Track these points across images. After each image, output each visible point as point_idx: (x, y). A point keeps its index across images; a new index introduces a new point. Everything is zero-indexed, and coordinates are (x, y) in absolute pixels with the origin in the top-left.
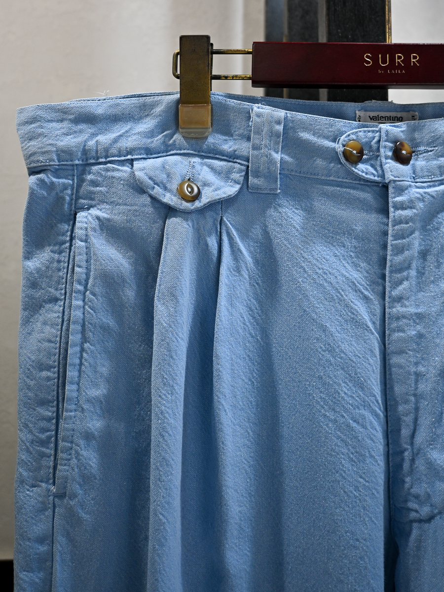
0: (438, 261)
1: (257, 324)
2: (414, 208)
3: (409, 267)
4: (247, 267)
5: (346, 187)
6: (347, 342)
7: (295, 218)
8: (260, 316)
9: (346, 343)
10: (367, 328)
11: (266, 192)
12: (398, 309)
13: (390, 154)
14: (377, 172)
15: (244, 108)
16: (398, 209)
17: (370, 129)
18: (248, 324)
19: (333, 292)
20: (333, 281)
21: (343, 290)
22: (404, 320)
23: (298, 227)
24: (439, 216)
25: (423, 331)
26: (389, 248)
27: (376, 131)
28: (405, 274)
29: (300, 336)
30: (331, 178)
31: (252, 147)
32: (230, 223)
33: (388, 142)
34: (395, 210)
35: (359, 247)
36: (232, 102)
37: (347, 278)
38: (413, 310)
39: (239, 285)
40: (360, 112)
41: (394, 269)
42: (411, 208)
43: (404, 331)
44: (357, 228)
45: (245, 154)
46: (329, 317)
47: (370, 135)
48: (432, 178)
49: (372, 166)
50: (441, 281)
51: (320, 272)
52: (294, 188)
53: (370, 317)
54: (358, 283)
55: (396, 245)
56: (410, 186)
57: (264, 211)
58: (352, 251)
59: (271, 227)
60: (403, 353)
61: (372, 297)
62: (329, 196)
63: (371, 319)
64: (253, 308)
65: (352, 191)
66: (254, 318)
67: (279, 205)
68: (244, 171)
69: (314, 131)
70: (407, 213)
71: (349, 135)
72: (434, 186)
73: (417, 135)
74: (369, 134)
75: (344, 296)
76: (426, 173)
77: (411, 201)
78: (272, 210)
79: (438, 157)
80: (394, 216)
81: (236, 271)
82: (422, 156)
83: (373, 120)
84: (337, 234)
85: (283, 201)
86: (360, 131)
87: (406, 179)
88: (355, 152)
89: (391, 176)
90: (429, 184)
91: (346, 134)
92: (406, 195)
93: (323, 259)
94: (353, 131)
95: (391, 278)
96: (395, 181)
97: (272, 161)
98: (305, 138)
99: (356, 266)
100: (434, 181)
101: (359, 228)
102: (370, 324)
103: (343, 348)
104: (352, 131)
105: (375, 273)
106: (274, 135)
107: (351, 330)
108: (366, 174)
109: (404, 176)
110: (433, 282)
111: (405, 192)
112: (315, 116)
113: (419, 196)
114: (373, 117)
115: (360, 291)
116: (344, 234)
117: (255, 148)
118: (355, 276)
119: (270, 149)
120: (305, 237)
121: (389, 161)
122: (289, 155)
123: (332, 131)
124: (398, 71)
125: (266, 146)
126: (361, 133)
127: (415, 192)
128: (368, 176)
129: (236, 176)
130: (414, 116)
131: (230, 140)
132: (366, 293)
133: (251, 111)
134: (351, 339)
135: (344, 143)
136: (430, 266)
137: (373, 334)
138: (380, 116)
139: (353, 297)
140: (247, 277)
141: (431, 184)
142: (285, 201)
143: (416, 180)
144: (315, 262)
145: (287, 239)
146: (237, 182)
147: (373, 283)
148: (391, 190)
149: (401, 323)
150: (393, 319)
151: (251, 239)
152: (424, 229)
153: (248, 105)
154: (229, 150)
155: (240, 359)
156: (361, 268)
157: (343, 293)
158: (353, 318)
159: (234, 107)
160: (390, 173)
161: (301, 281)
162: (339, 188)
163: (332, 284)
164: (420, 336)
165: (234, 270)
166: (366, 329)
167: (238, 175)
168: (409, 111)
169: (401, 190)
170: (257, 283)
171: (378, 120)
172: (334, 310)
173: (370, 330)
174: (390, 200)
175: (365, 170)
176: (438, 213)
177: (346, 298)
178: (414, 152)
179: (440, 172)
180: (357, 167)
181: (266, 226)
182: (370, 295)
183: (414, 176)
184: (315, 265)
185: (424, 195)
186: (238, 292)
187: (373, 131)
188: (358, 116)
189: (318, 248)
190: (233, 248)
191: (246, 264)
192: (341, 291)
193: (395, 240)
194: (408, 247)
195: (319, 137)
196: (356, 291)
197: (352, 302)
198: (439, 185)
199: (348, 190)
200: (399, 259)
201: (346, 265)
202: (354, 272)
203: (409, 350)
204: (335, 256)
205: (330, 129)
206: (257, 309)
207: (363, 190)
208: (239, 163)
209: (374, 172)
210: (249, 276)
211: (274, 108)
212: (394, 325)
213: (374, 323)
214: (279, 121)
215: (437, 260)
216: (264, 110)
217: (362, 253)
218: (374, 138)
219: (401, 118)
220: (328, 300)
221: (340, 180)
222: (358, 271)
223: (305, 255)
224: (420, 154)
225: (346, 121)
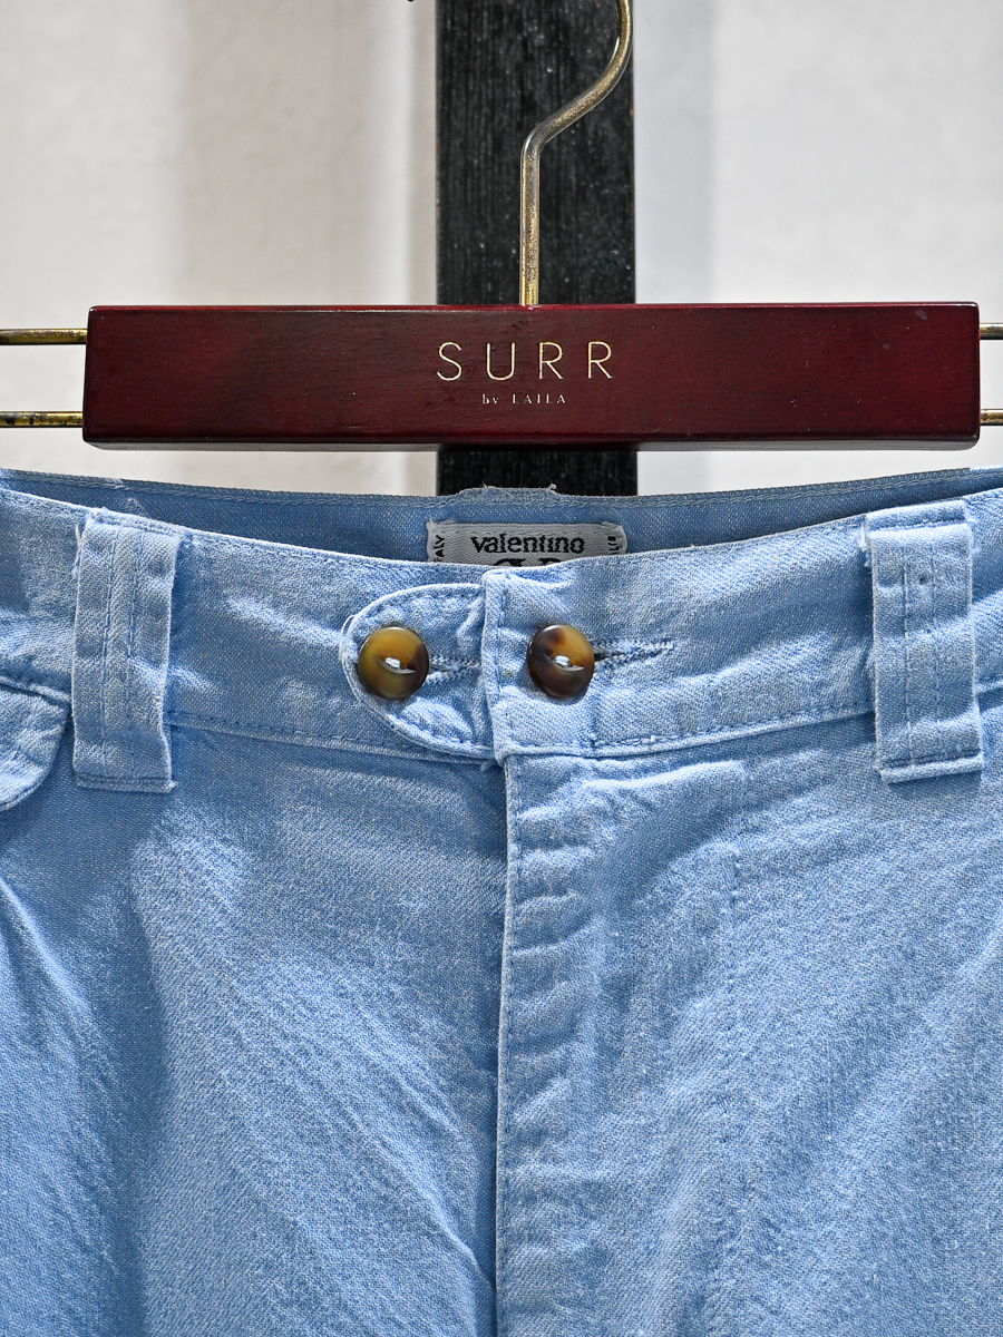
0: (663, 1013)
1: (102, 1210)
2: (584, 843)
3: (572, 1032)
4: (67, 1029)
5: (385, 772)
6: (362, 1274)
7: (220, 873)
8: (109, 1183)
9: (358, 1280)
10: (431, 1230)
11: (130, 788)
12: (531, 1169)
13: (515, 666)
14: (472, 726)
15: (59, 521)
16: (533, 847)
17: (455, 586)
18: (69, 1209)
19: (325, 1114)
20: (328, 1077)
21: (357, 1107)
22: (548, 1206)
23: (227, 902)
24: (674, 867)
25: (608, 1242)
26: (505, 971)
27: (472, 591)
28: (557, 1054)
29: (219, 1255)
30: (335, 743)
31: (78, 647)
32: (14, 889)
33: (511, 627)
34: (523, 849)
35: (418, 964)
36: (26, 502)
37: (374, 1069)
38: (579, 1173)
39: (39, 1088)
40: (441, 525)
41: (521, 1039)
42: (573, 842)
43: (548, 1239)
44: (412, 905)
45: (59, 667)
46: (307, 1196)
47: (453, 604)
48: (649, 744)
49: (459, 705)
50: (671, 1077)
51: (287, 1046)
52: (221, 776)
53: (445, 1193)
54: (410, 1083)
55: (525, 962)
56: (577, 770)
57: (125, 849)
58: (396, 980)
59: (145, 901)
60: (544, 1310)
61: (453, 1129)
62: (329, 800)
63: (448, 1200)
64: (89, 1157)
65: (401, 785)
66: (93, 1189)
67: (170, 830)
68: (57, 721)
69: (275, 595)
70: (562, 859)
71: (380, 609)
72: (659, 769)
73: (610, 602)
74: (449, 601)
75: (361, 1127)
76: (632, 729)
77: (575, 821)
78: (151, 845)
79: (675, 674)
80: (519, 871)
81: (29, 1042)
82: (624, 670)
83: (487, 549)
84: (349, 922)
85: (183, 816)
86: (419, 595)
87: (565, 750)
88: (394, 663)
89: (509, 741)
90: (641, 761)
91: (372, 604)
92: (561, 802)
93: (300, 1007)
94: (395, 594)
95: (511, 1069)
96: (521, 757)
97: (134, 694)
98: (246, 616)
99: (406, 1027)
100: (658, 753)
101: (417, 906)
102: (442, 1218)
103: (345, 1296)
104: (390, 596)
105: (468, 1049)
106: (141, 609)
107: (376, 1237)
108: (435, 732)
109: (554, 740)
110: (647, 1081)
111: (560, 790)
112: (279, 544)
113: (601, 803)
114: (485, 539)
115: (414, 1110)
116: (373, 923)
117: (86, 649)
118: (402, 1059)
119: (133, 654)
120: (247, 933)
121: (511, 689)
122: (199, 668)
123: (330, 595)
124: (543, 399)
125: (119, 645)
126: (421, 601)
127: (590, 790)
128: (440, 741)
129: (30, 738)
130: (613, 539)
131: (20, 620)
132: (434, 1117)
133: (77, 531)
134: (377, 1266)
135: (363, 634)
136: (637, 1030)
137: (449, 1247)
138: (507, 538)
139: (390, 1130)
140: (70, 1059)
141: (649, 762)
142: (192, 817)
143: (599, 751)
144: (272, 1014)
145: (191, 941)
146: (33, 759)
147: (459, 1081)
148: (511, 786)
149: (539, 1215)
150: (516, 1199)
151: (86, 938)
152: (623, 907)
153: (73, 511)
154: (12, 657)
155: (41, 1324)
156: (424, 1033)
157: (356, 1117)
158: (385, 1198)
159: (27, 517)
160: (508, 731)
161: (226, 1078)
162: (358, 776)
163: (321, 1087)
164: (599, 1256)
165: (22, 1038)
166: (428, 1234)
167: (39, 735)
168: (599, 521)
169: (544, 786)
170: (103, 1079)
171: (504, 551)
172: (323, 1170)
173: (442, 1235)
174: (510, 817)
175: (429, 720)
176: (671, 856)
177: (366, 1132)
178: (598, 657)
179: (679, 723)
180: (405, 712)
181: (133, 898)
182: (446, 1122)
183: (593, 736)
184: (272, 1024)
185: (619, 800)
186: (32, 1110)
187: (463, 594)
188: (432, 538)
189: (285, 969)
190: (20, 968)
191: (66, 1018)
192: (350, 1109)
193: (523, 946)
194: (567, 967)
195: (290, 612)
196: (401, 1109)
197: (384, 1144)
198: (675, 766)
199: (388, 781)
200: (536, 1006)
201: (375, 1024)
202: (400, 1047)
203: (562, 1303)
204: (341, 995)
205: (327, 588)
206: (101, 1162)
207: (437, 782)
208: (44, 697)
209: (463, 726)
210: (78, 1055)
211: (150, 521)
212: (519, 1220)
213: (456, 1212)
214: (161, 563)
215: (662, 1008)
216: (116, 528)
217: (430, 985)
218: (465, 614)
219: (577, 544)
220: (306, 1140)
221: (361, 748)
222: (413, 1043)
223: (243, 993)
224: (620, 664)
225: (379, 560)
